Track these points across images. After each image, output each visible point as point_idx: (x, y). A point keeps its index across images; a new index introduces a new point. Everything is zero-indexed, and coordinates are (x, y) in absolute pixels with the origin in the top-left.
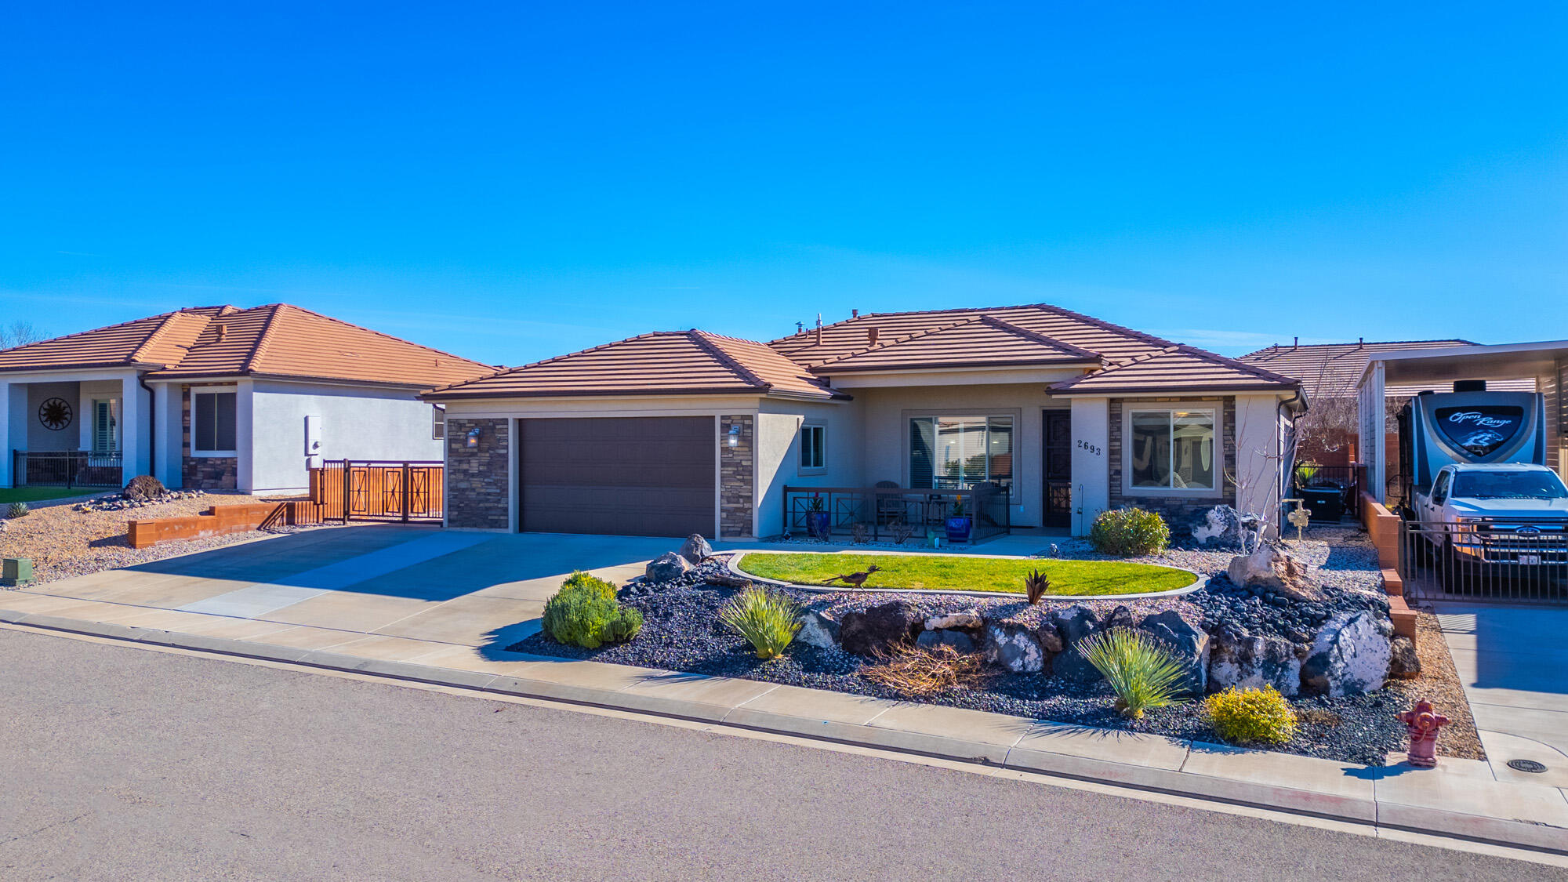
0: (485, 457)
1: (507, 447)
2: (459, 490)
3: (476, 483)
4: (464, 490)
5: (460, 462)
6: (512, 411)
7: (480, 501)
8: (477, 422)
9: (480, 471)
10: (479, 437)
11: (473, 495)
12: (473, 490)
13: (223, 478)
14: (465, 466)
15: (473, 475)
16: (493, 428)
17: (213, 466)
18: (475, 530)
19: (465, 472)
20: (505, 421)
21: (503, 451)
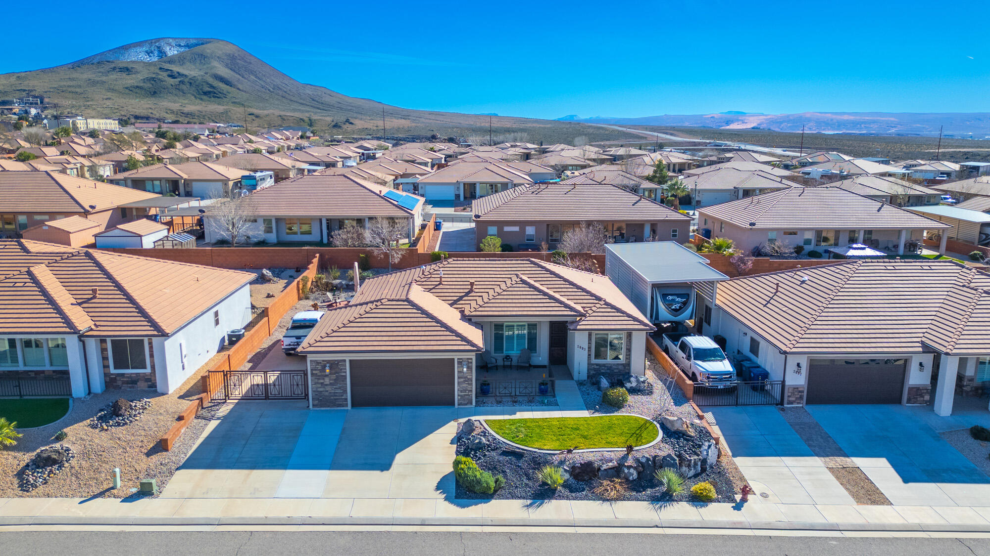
0: (334, 377)
1: (346, 372)
2: (318, 391)
3: (328, 388)
4: (321, 391)
5: (319, 379)
6: (348, 358)
7: (332, 396)
8: (328, 362)
9: (331, 383)
10: (331, 368)
11: (327, 394)
12: (327, 391)
13: (138, 383)
14: (322, 381)
15: (326, 385)
16: (338, 363)
17: (128, 377)
18: (329, 408)
19: (322, 383)
20: (345, 361)
21: (344, 374)
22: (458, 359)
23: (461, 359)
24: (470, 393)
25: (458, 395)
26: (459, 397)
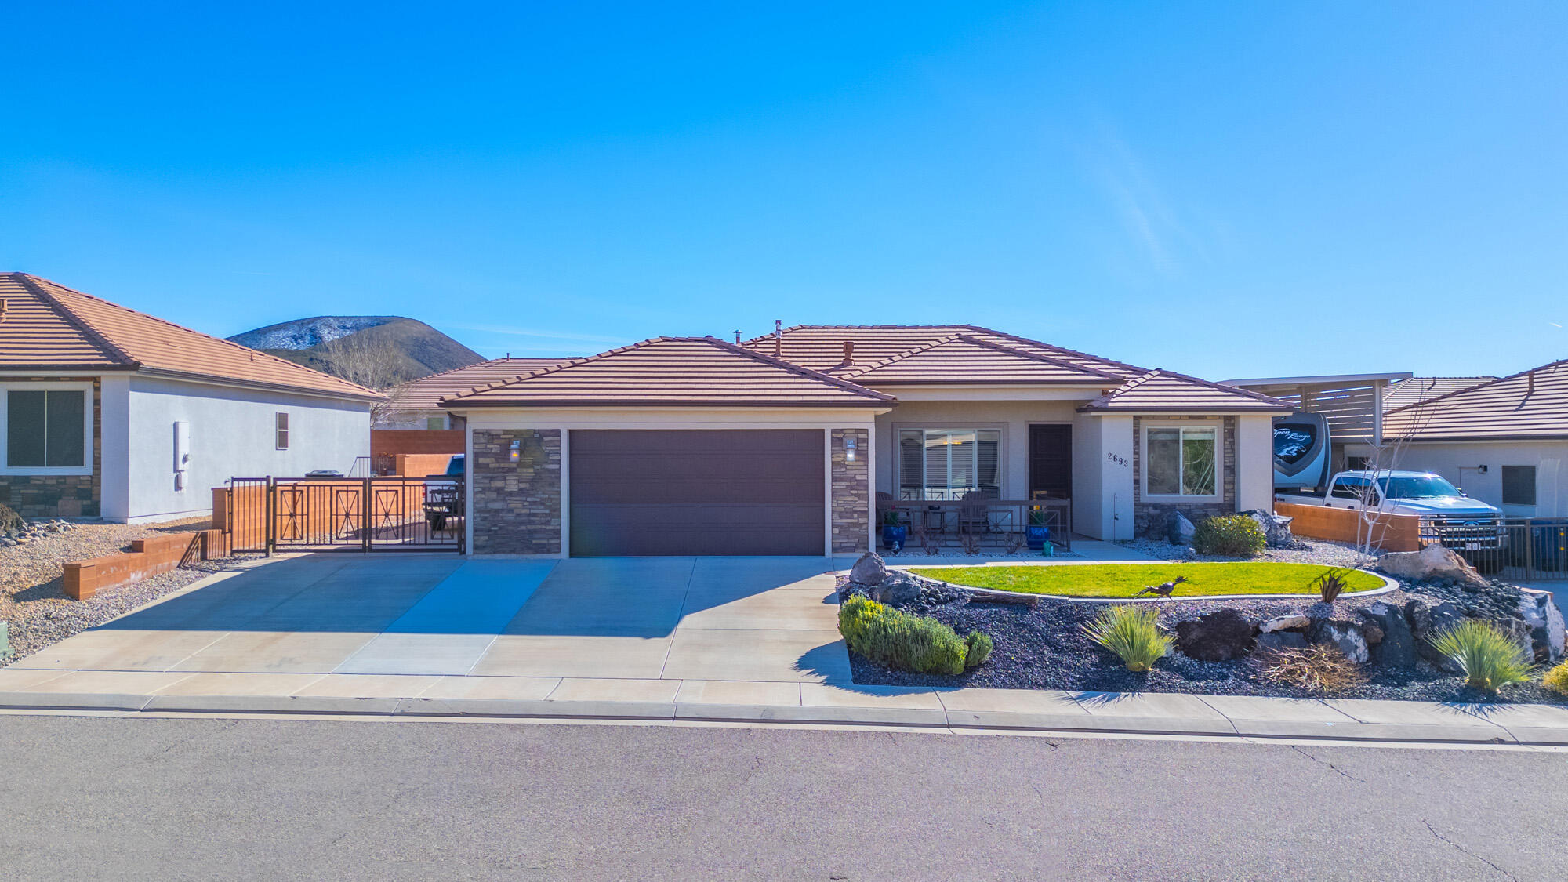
0: (529, 473)
1: (559, 462)
2: (489, 511)
3: (515, 503)
4: (497, 511)
5: (492, 479)
6: (565, 421)
7: (522, 523)
8: (517, 434)
9: (521, 490)
10: (522, 452)
11: (510, 517)
12: (511, 511)
13: (60, 502)
14: (499, 484)
15: (511, 494)
16: (540, 439)
17: (38, 487)
18: (513, 556)
19: (499, 490)
20: (557, 432)
21: (555, 466)
22: (833, 431)
23: (841, 431)
24: (862, 520)
25: (833, 526)
26: (836, 531)
